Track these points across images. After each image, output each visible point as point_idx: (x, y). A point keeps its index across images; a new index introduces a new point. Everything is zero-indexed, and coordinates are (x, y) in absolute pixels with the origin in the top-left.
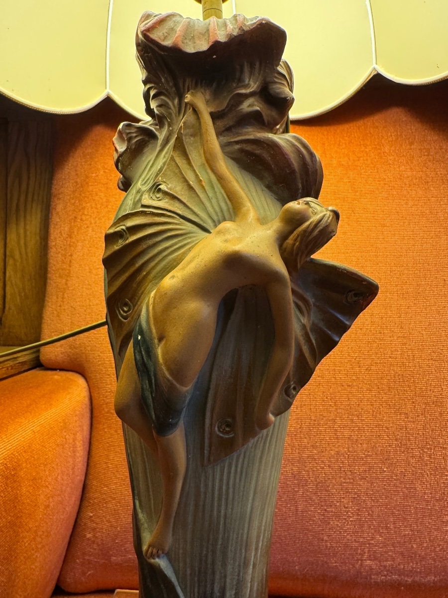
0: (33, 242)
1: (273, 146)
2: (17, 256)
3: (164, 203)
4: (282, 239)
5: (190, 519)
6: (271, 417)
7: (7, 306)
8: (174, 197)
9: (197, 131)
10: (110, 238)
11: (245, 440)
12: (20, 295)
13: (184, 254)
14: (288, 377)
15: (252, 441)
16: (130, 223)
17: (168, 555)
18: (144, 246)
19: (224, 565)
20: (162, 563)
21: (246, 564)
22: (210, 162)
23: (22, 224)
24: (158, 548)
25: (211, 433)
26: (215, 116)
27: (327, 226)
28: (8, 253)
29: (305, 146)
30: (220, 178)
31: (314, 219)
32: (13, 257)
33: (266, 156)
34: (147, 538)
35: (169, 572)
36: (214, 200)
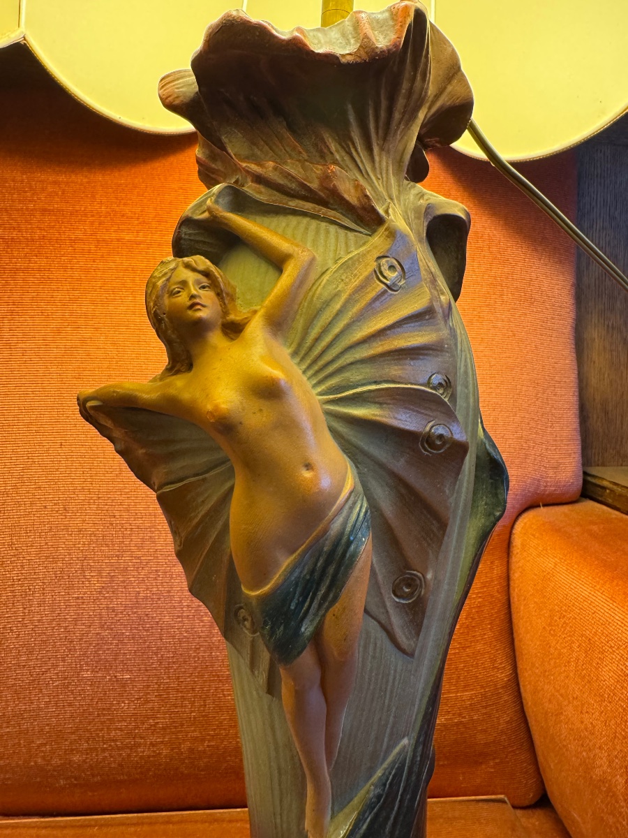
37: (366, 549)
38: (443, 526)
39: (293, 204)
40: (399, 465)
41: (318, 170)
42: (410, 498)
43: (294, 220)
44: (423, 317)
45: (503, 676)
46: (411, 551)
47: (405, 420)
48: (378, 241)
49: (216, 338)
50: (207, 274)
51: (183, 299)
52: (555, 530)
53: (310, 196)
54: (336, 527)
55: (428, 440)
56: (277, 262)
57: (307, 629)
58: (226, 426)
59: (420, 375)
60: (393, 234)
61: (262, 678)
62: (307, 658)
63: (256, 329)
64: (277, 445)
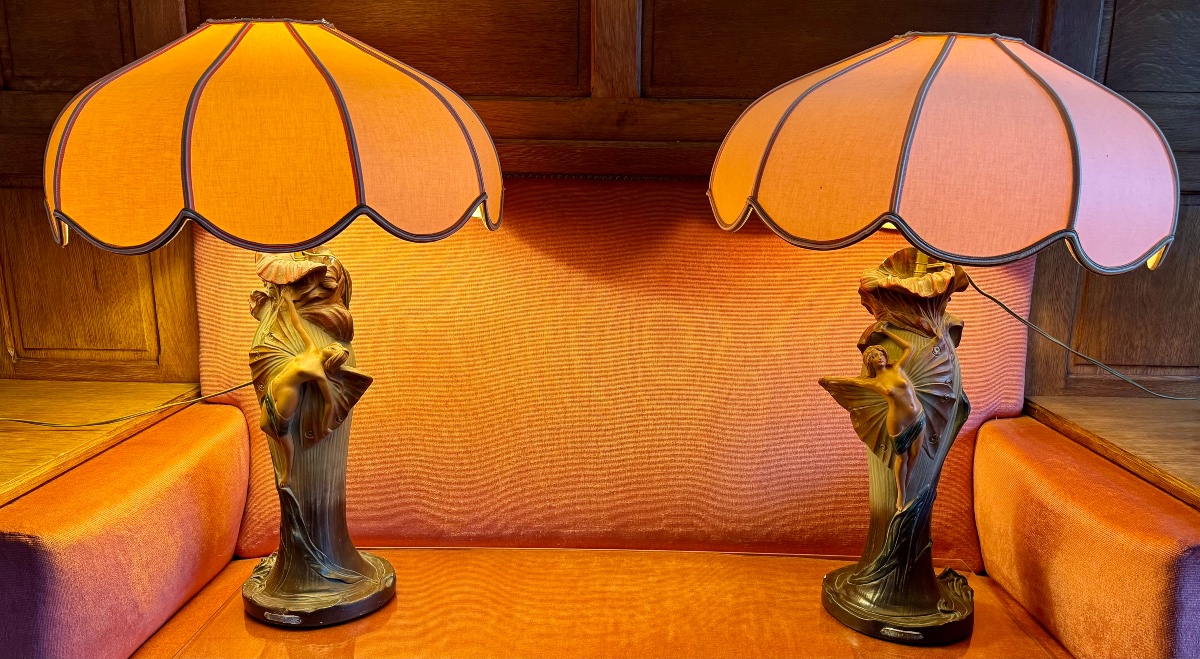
0: (180, 292)
1: (323, 316)
2: (167, 305)
3: (274, 343)
4: (323, 363)
5: (298, 471)
6: (329, 430)
7: (162, 348)
8: (278, 341)
9: (287, 309)
10: (252, 355)
11: (319, 440)
12: (173, 338)
13: (284, 366)
14: (335, 413)
15: (323, 441)
16: (261, 351)
17: (289, 486)
18: (266, 361)
19: (315, 490)
20: (288, 489)
21: (326, 491)
22: (294, 324)
23: (168, 276)
24: (285, 484)
25: (304, 437)
26: (294, 301)
27: (340, 359)
28: (157, 302)
29: (340, 314)
30: (299, 332)
31: (336, 355)
32: (162, 305)
33: (321, 320)
34: (280, 481)
35: (291, 493)
36: (297, 342)
37: (924, 426)
38: (946, 422)
39: (907, 327)
40: (935, 405)
41: (917, 318)
42: (937, 414)
43: (907, 333)
44: (946, 363)
45: (965, 506)
46: (936, 429)
47: (936, 393)
48: (933, 340)
49: (884, 369)
50: (883, 351)
51: (876, 359)
52: (1000, 431)
53: (913, 326)
54: (918, 420)
55: (944, 398)
56: (904, 348)
57: (907, 446)
58: (891, 395)
59: (942, 380)
60: (938, 339)
61: (887, 463)
62: (906, 453)
63: (897, 367)
64: (904, 400)
